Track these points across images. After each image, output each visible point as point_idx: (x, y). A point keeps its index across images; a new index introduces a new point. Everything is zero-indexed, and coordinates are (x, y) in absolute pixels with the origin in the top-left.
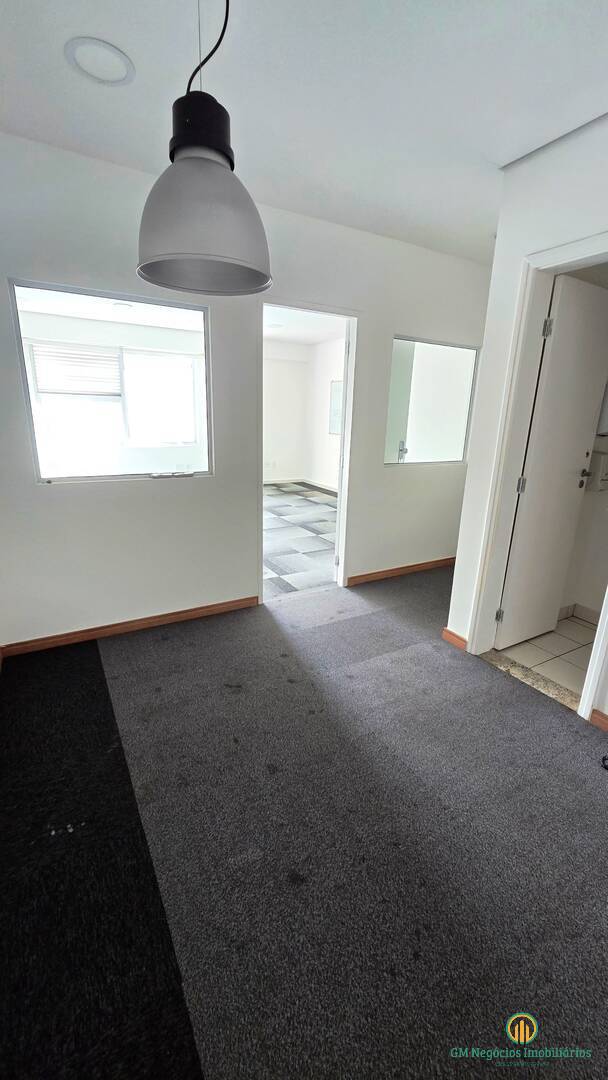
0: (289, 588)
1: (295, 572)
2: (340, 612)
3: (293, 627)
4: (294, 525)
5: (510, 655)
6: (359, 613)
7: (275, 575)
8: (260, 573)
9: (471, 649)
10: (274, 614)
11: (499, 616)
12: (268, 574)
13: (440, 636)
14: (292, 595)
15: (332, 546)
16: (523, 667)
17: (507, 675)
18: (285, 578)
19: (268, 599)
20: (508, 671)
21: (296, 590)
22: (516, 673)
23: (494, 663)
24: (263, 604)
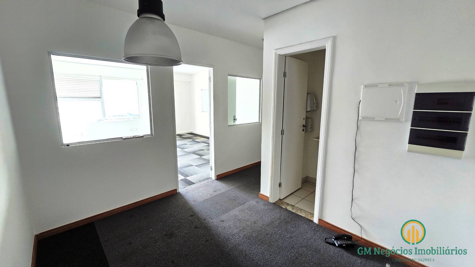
0: (190, 183)
1: (192, 175)
2: (215, 191)
3: (194, 201)
4: (190, 153)
5: (286, 201)
6: (223, 191)
7: (184, 178)
8: (177, 177)
9: (271, 201)
10: (185, 196)
11: (280, 185)
12: (180, 177)
13: (258, 196)
14: (192, 186)
15: (208, 161)
16: (291, 205)
17: (286, 210)
18: (188, 178)
19: (182, 189)
20: (286, 208)
21: (194, 183)
22: (289, 208)
23: (280, 205)
24: (179, 192)
